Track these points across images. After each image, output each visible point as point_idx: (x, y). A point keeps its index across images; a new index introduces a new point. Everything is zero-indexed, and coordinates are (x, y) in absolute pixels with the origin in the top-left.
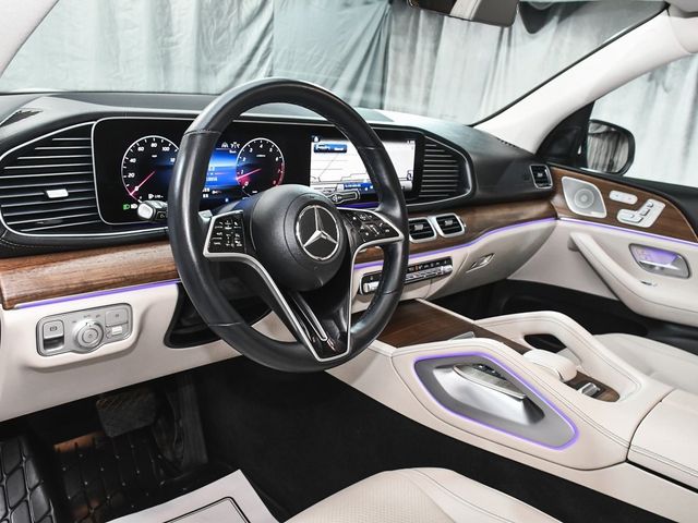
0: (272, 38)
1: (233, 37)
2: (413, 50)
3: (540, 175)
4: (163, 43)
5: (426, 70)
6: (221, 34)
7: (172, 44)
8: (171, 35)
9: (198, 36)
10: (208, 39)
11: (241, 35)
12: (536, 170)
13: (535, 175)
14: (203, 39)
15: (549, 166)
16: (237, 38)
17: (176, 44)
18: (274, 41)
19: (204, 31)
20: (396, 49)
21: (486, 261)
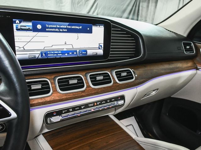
0: (97, 4)
1: (84, 3)
2: (148, 6)
3: (188, 47)
4: (59, 6)
5: (152, 13)
6: (79, 3)
7: (63, 6)
8: (62, 3)
9: (72, 3)
10: (75, 4)
11: (87, 3)
12: (185, 45)
13: (185, 47)
14: (73, 4)
15: (194, 43)
16: (85, 4)
17: (64, 6)
18: (98, 4)
19: (74, 2)
20: (142, 6)
21: (154, 93)
